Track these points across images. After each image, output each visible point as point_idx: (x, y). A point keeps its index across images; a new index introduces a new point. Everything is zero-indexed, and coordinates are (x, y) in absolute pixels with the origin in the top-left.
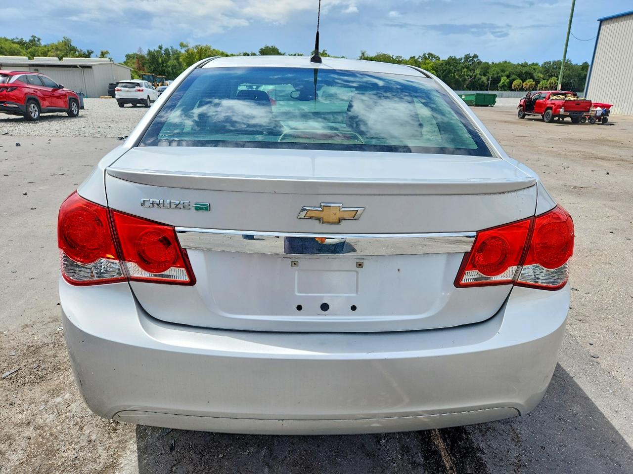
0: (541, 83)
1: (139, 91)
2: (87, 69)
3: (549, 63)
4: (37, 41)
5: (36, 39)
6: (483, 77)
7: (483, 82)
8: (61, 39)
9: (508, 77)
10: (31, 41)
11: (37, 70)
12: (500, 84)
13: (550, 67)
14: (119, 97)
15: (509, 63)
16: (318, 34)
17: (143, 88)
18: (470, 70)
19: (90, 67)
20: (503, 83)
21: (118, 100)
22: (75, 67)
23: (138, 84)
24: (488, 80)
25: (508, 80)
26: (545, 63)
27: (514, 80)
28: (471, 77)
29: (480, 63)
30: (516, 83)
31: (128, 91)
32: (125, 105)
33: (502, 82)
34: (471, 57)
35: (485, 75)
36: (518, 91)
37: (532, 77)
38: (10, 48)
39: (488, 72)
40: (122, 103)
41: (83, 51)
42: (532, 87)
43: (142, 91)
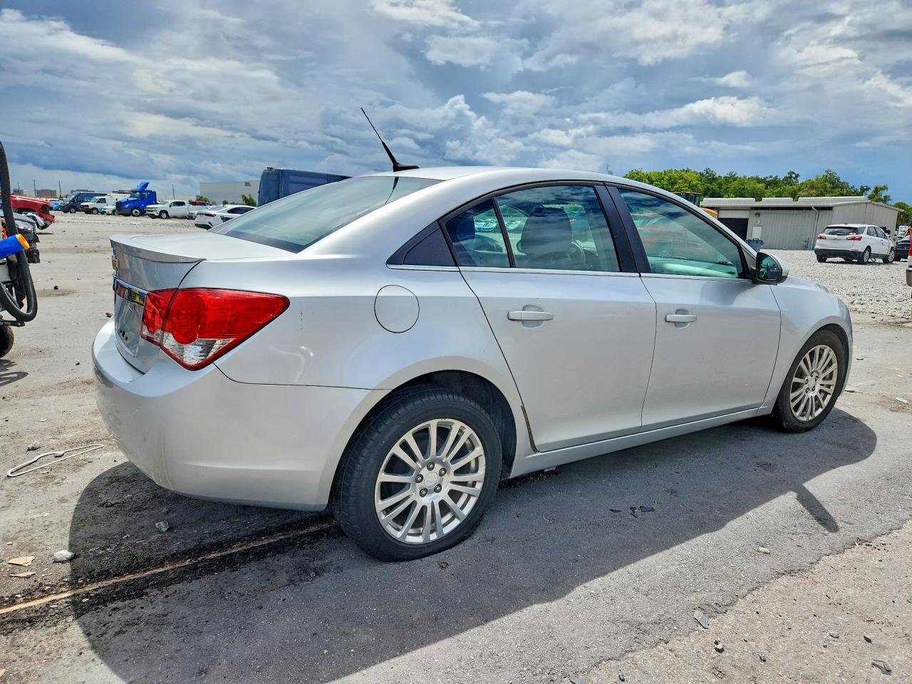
1: (854, 239)
2: (824, 211)
4: (794, 178)
5: (794, 176)
8: (822, 173)
10: (786, 178)
11: (759, 214)
14: (820, 248)
17: (864, 235)
19: (830, 208)
21: (817, 251)
22: (809, 208)
23: (855, 230)
31: (835, 239)
32: (829, 260)
38: (754, 189)
40: (823, 256)
41: (856, 187)
43: (860, 239)
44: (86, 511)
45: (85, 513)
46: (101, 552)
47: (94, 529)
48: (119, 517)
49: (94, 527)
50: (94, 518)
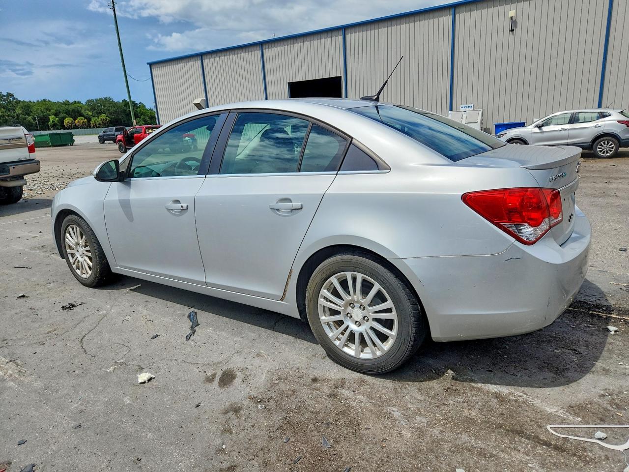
0: (93, 120)
3: (92, 101)
6: (27, 116)
7: (29, 121)
9: (56, 115)
12: (50, 123)
13: (94, 104)
15: (49, 101)
16: (386, 82)
18: (9, 110)
20: (53, 121)
24: (34, 119)
25: (57, 119)
26: (89, 101)
27: (64, 118)
28: (14, 118)
29: (18, 102)
30: (68, 121)
33: (51, 120)
34: (4, 96)
35: (29, 115)
36: (72, 129)
37: (81, 115)
39: (32, 112)
42: (85, 124)
44: (592, 354)
45: (593, 353)
46: (590, 326)
47: (591, 339)
48: (571, 339)
49: (589, 340)
50: (588, 347)
